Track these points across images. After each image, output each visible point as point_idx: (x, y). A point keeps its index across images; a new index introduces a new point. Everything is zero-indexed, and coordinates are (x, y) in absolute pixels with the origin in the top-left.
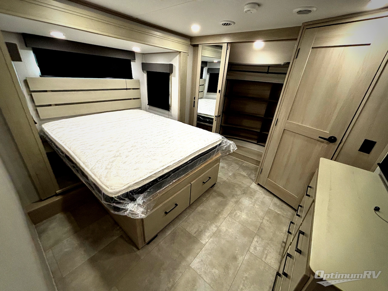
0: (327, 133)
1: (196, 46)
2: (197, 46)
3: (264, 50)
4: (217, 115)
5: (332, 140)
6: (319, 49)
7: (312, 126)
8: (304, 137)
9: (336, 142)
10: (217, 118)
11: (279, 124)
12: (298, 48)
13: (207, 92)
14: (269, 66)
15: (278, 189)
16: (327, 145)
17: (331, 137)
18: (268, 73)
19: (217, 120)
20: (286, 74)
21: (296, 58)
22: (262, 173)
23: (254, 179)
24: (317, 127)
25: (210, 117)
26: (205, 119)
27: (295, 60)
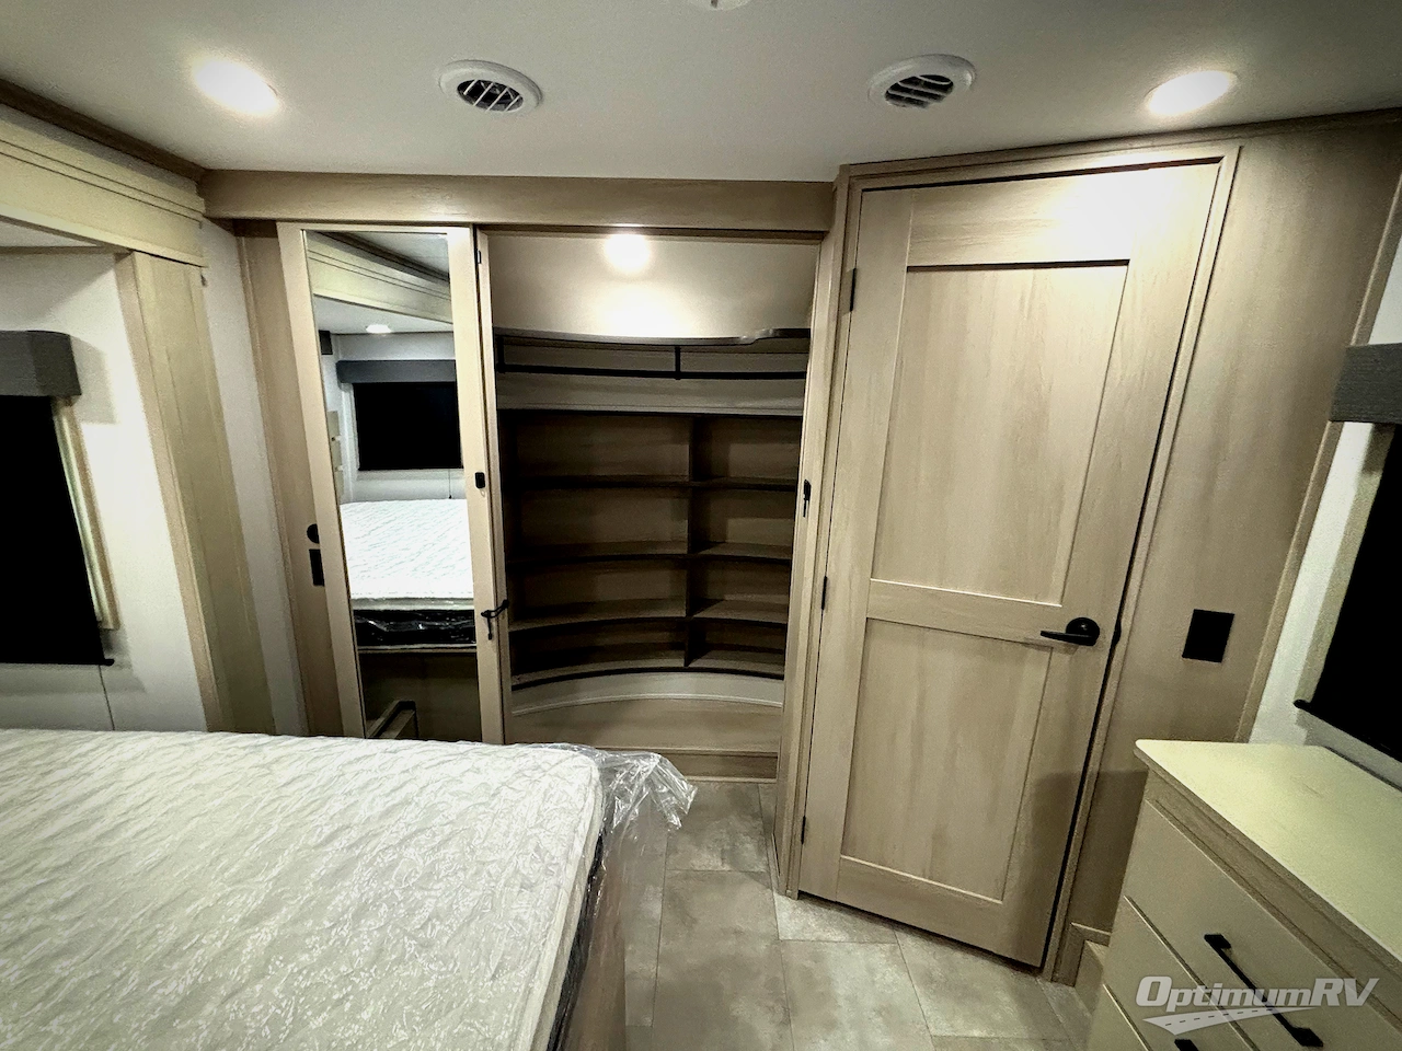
0: (1056, 608)
1: (253, 233)
2: (267, 228)
3: (653, 275)
4: (493, 608)
5: (1082, 633)
6: (935, 275)
7: (988, 590)
8: (961, 637)
9: (1100, 639)
10: (494, 623)
11: (837, 598)
12: (849, 269)
13: (360, 470)
14: (678, 348)
15: (905, 890)
16: (1067, 657)
17: (1075, 625)
18: (678, 375)
19: (495, 632)
20: (803, 375)
21: (851, 309)
22: (806, 838)
23: (761, 868)
24: (1006, 587)
25: (430, 607)
26: (404, 626)
27: (846, 318)
